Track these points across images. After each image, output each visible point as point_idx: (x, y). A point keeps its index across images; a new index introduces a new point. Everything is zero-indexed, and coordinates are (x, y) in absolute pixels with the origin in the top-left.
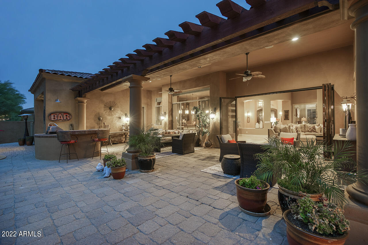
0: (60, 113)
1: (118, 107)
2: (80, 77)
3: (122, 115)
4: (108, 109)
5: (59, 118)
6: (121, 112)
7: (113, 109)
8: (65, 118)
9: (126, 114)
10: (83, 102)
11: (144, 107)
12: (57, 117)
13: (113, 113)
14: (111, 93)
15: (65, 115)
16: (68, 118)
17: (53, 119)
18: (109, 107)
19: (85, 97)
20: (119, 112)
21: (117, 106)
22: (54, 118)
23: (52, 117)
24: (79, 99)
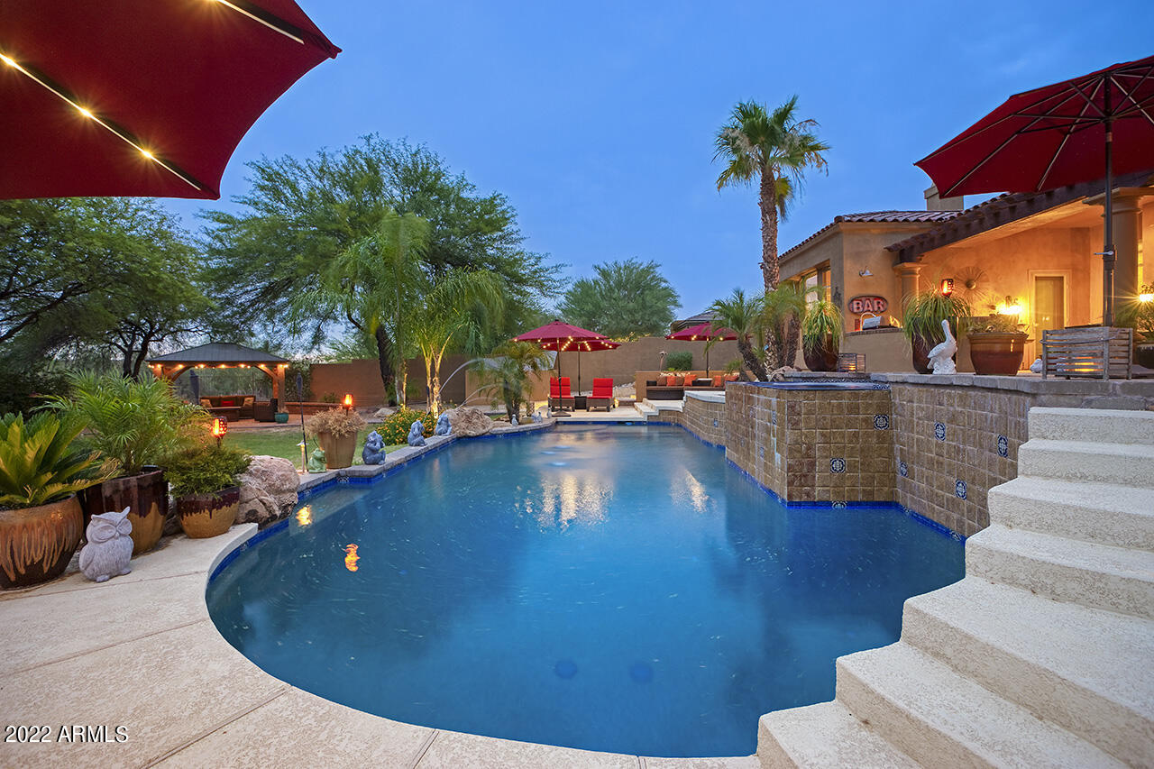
0: (868, 297)
1: (988, 281)
2: (894, 221)
3: (998, 299)
4: (963, 285)
5: (866, 309)
6: (993, 293)
7: (974, 287)
8: (876, 309)
9: (1009, 297)
10: (913, 273)
11: (1063, 277)
12: (863, 307)
13: (974, 296)
14: (970, 248)
15: (875, 302)
16: (882, 309)
17: (855, 310)
18: (965, 280)
19: (918, 261)
20: (990, 292)
21: (984, 278)
22: (858, 308)
23: (855, 306)
24: (907, 265)
